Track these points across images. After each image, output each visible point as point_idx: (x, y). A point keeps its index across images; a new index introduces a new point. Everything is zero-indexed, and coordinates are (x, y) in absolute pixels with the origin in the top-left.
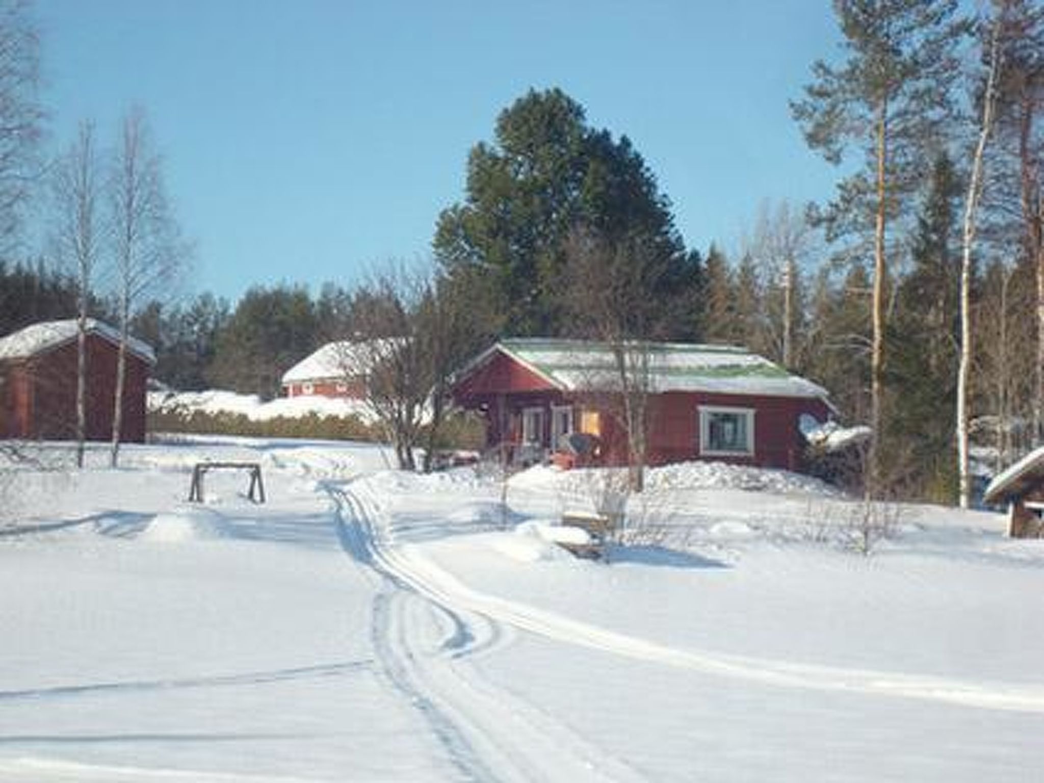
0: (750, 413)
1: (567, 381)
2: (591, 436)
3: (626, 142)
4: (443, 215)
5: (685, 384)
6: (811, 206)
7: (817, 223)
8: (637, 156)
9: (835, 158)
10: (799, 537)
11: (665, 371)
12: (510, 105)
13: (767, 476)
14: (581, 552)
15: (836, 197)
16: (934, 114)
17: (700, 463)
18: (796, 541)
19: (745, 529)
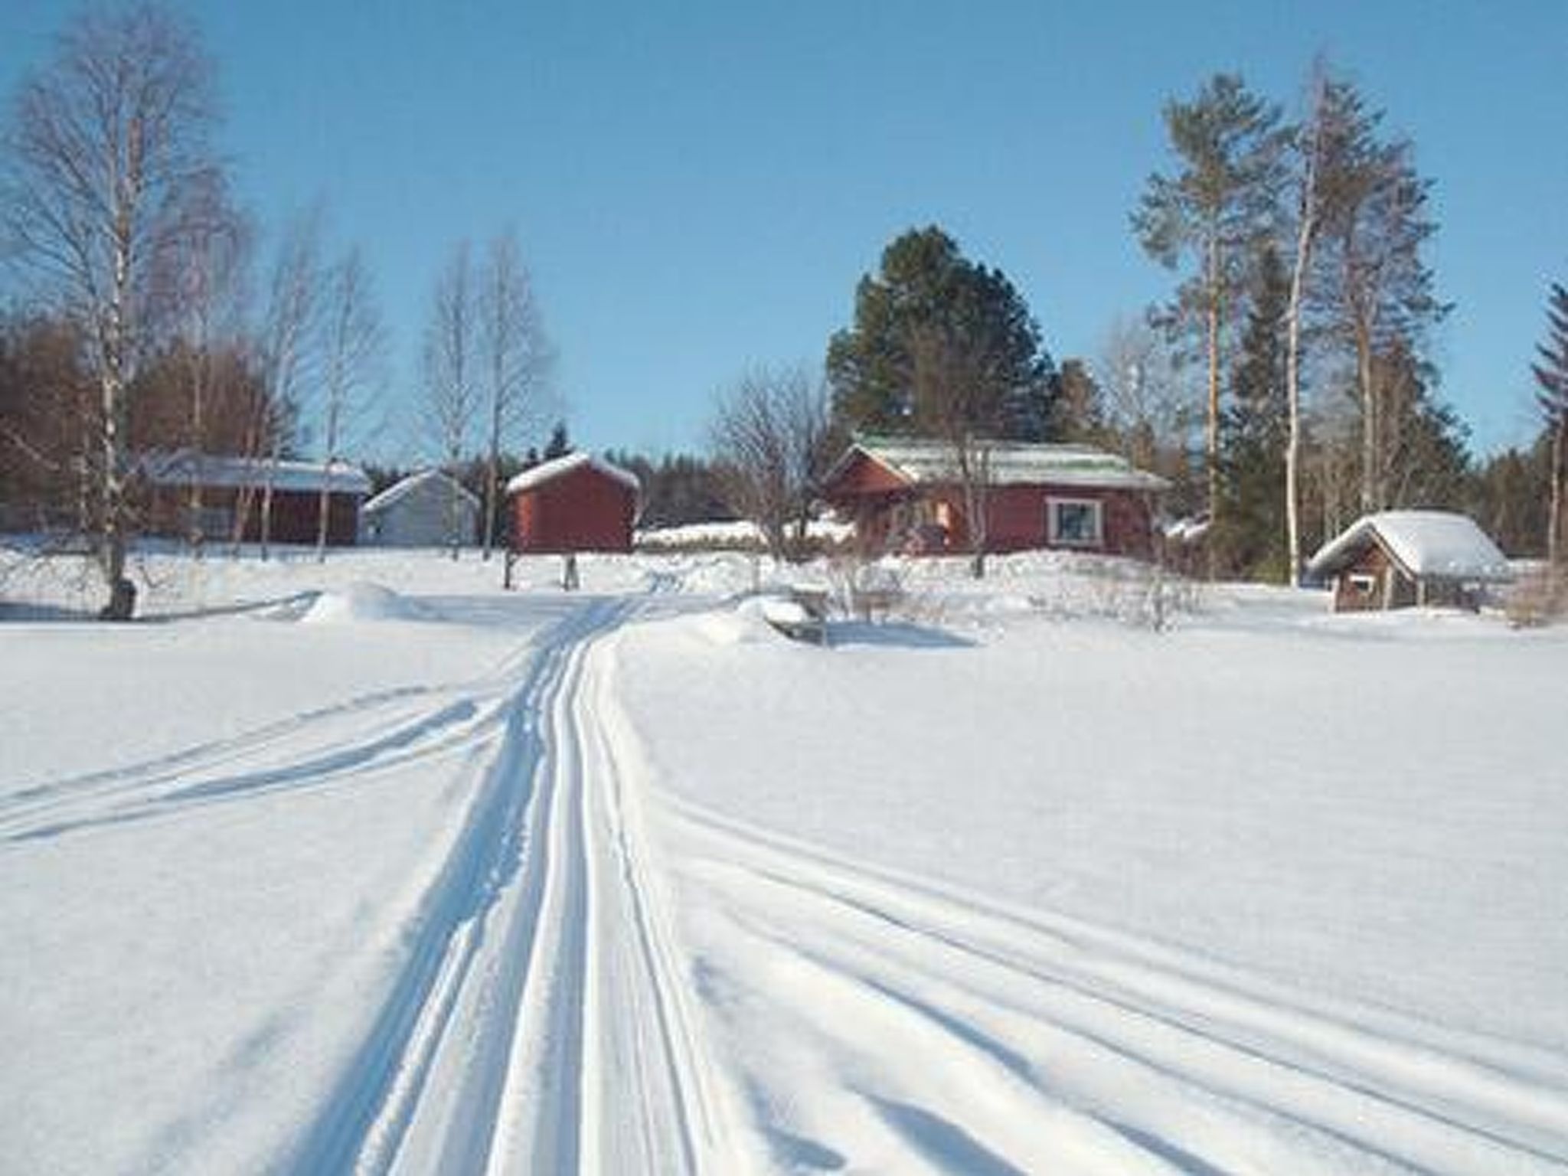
0: (1097, 505)
1: (912, 473)
2: (941, 528)
3: (998, 274)
4: (834, 338)
5: (1027, 476)
6: (1152, 309)
7: (1156, 324)
8: (1009, 286)
9: (1170, 263)
10: (1084, 612)
11: (1009, 465)
12: (892, 241)
13: (1110, 562)
14: (796, 632)
15: (1175, 301)
16: (1265, 220)
17: (1046, 552)
18: (1079, 617)
19: (1024, 604)
